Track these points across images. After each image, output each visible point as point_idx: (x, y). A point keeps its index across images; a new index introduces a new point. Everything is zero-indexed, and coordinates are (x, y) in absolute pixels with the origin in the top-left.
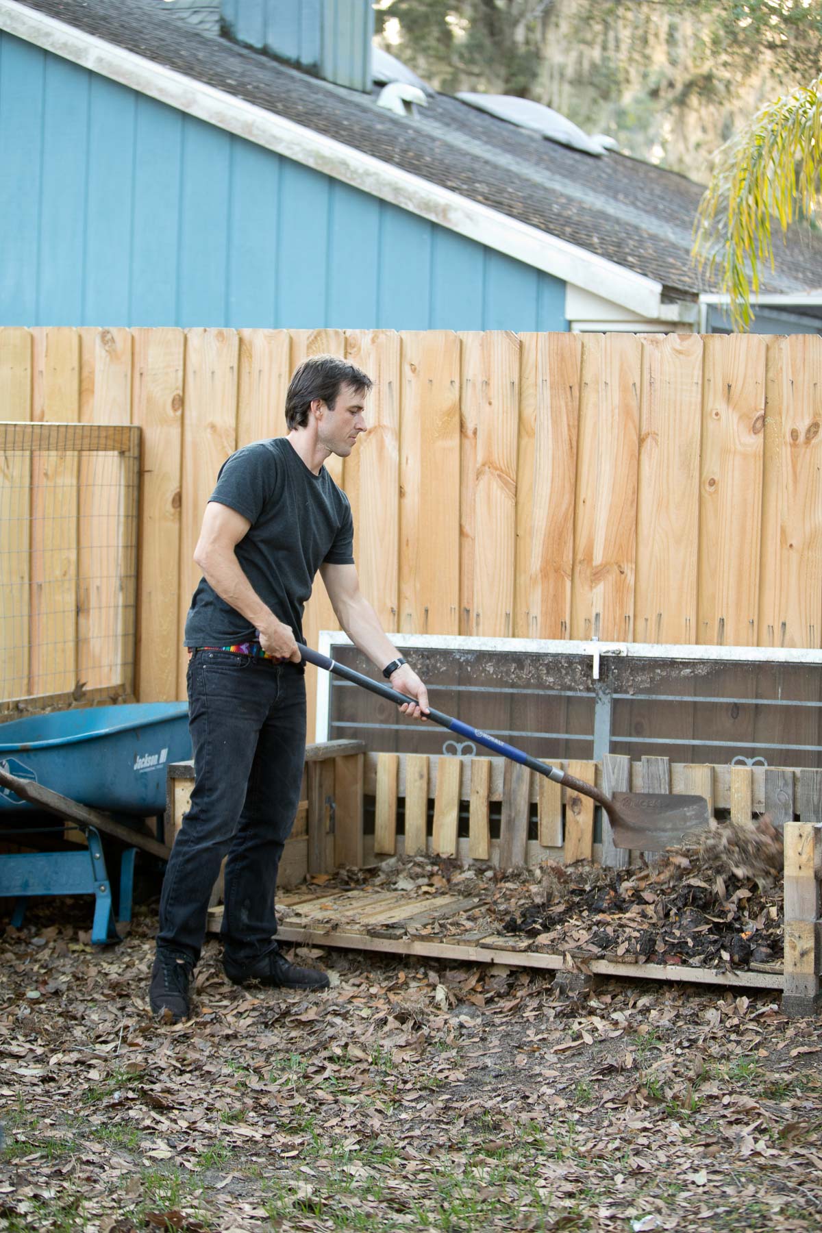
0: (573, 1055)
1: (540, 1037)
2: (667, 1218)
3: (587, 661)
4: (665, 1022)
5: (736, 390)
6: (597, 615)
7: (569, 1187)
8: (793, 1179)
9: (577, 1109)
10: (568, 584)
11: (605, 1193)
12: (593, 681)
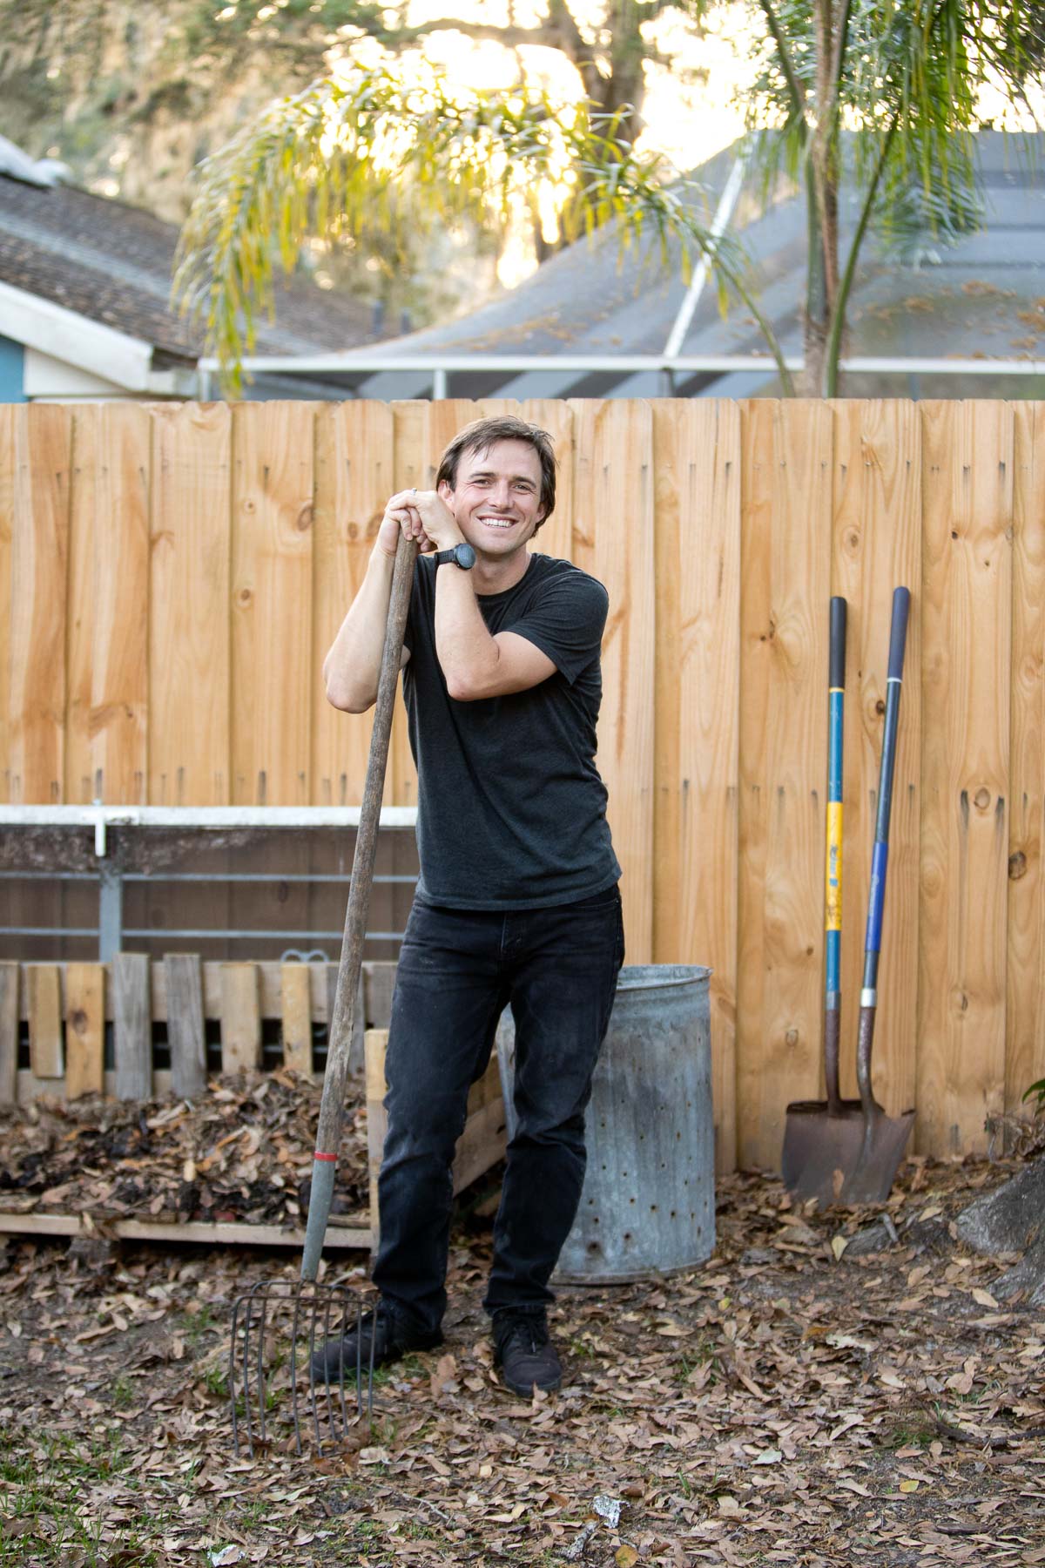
0: (104, 1346)
1: (57, 1323)
2: (254, 1547)
3: (88, 833)
4: (220, 1296)
5: (276, 474)
6: (100, 773)
7: (119, 1514)
8: (410, 1490)
9: (118, 1414)
10: (60, 732)
11: (167, 1520)
12: (97, 859)
